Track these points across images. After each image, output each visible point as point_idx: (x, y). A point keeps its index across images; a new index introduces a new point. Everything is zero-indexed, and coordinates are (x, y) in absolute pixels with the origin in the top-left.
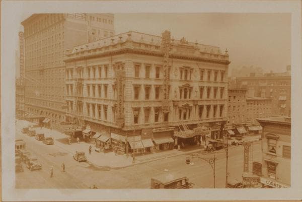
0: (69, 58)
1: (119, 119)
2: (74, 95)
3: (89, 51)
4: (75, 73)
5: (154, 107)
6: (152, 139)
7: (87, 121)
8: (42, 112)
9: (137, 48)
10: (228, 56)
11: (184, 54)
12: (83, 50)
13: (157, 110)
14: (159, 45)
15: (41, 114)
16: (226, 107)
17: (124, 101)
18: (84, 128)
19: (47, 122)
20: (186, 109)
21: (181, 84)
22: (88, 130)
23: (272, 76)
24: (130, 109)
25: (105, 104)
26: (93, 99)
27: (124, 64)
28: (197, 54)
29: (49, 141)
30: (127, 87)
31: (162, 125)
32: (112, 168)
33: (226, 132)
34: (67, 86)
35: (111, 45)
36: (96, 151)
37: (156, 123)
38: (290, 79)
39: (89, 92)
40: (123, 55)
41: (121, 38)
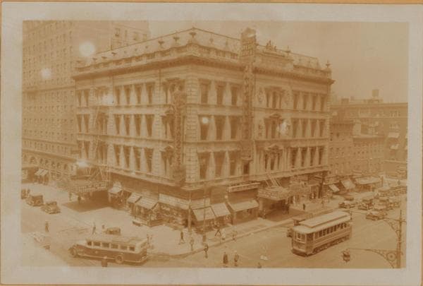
0: (82, 73)
1: (176, 172)
2: (91, 132)
3: (118, 62)
4: (92, 97)
5: (229, 152)
6: (226, 203)
7: (115, 174)
8: (33, 158)
9: (205, 55)
10: (329, 72)
11: (271, 67)
12: (108, 60)
13: (234, 156)
14: (236, 52)
15: (31, 162)
16: (327, 149)
17: (184, 143)
18: (111, 186)
19: (43, 174)
20: (273, 153)
21: (267, 115)
22: (117, 188)
23: (376, 102)
24: (194, 155)
25: (149, 146)
26: (125, 138)
27: (184, 81)
28: (289, 68)
29: (52, 208)
30: (189, 120)
31: (240, 181)
32: (172, 257)
33: (327, 187)
34: (79, 118)
35: (158, 52)
36: (134, 223)
37: (232, 177)
38: (407, 107)
39: (118, 128)
40: (183, 68)
41: (176, 39)
